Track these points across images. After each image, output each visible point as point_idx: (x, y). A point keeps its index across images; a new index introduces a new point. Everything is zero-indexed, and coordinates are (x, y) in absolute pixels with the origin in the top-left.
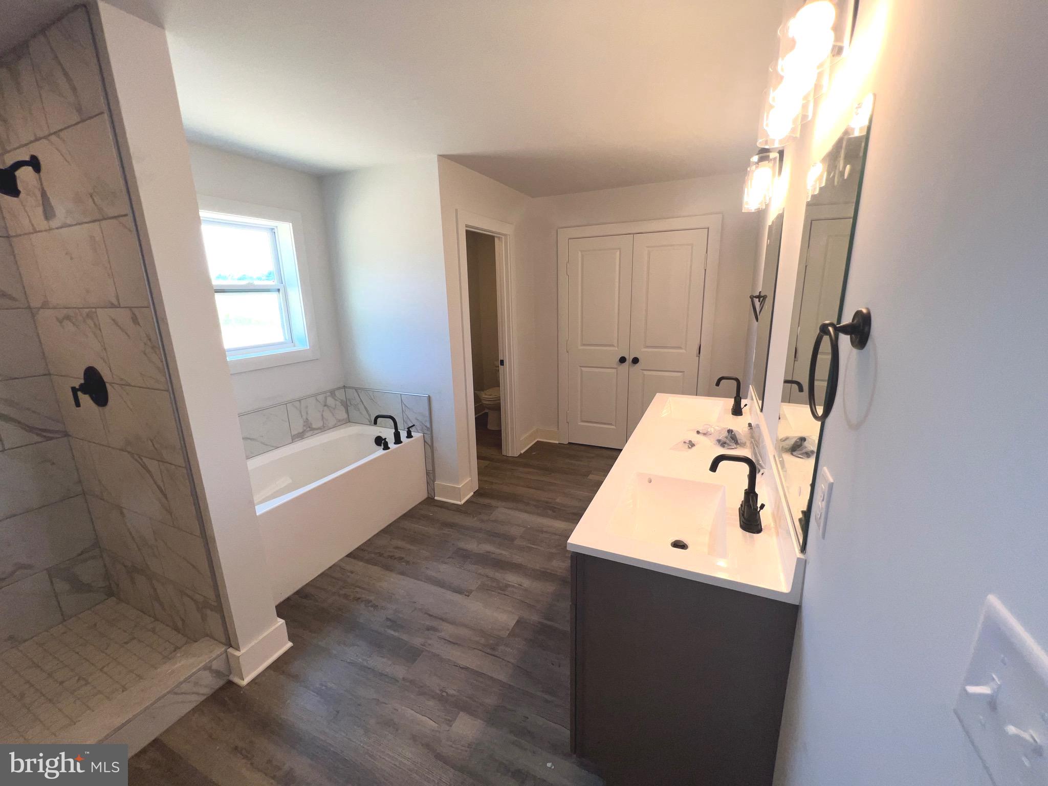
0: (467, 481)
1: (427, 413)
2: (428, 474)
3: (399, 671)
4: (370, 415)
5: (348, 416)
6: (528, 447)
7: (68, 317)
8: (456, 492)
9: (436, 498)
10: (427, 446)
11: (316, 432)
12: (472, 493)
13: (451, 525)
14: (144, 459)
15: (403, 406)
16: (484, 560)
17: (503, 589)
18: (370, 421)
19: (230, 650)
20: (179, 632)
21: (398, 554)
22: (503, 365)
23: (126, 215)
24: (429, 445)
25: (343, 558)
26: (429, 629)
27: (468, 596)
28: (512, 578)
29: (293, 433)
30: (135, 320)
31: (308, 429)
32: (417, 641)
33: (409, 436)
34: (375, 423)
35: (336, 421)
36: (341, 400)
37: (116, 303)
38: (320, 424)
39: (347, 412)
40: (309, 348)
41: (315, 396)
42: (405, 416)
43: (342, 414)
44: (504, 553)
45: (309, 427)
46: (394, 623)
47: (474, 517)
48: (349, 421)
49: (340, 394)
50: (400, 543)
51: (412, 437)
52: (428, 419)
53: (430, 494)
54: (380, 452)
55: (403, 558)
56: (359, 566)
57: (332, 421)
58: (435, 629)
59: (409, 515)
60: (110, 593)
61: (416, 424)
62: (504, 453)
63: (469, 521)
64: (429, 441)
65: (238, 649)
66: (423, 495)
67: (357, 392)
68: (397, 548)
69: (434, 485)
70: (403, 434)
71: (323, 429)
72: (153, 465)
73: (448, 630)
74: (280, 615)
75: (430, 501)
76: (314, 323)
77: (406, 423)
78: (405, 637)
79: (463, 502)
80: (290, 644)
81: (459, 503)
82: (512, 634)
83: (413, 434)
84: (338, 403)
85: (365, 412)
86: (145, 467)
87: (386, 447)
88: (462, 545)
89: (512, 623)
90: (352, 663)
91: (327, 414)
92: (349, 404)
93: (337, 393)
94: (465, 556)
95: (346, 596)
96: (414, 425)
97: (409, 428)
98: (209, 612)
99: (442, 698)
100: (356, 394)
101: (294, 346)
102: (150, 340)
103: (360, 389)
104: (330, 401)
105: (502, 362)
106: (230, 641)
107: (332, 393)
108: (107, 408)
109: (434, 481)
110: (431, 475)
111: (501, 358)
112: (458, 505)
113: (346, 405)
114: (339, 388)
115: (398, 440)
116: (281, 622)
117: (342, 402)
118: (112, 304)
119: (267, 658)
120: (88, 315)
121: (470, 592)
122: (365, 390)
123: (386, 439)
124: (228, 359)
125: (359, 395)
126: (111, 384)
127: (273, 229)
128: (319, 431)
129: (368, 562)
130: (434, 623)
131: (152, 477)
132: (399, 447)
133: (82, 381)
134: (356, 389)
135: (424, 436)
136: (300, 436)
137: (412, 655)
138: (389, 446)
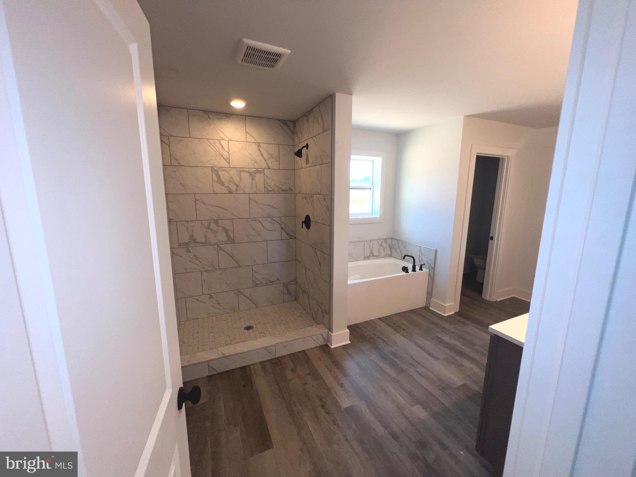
0: (452, 304)
1: (433, 260)
2: (428, 293)
3: (393, 374)
4: (402, 255)
5: (391, 253)
6: (504, 298)
7: (305, 197)
8: (444, 309)
9: (430, 308)
10: (430, 278)
11: (374, 257)
12: (453, 313)
13: (436, 324)
14: (317, 250)
15: (421, 253)
16: (451, 348)
17: (459, 366)
18: (401, 258)
19: (329, 332)
20: (314, 320)
21: (403, 327)
22: (492, 240)
23: (329, 163)
24: (432, 277)
25: (377, 319)
26: (411, 364)
27: (437, 360)
28: (467, 363)
29: (365, 256)
30: (325, 199)
31: (372, 255)
32: (404, 367)
33: (421, 269)
34: (404, 258)
35: (384, 254)
36: (389, 244)
37: (320, 193)
38: (377, 255)
39: (391, 251)
40: (378, 217)
41: (378, 240)
42: (420, 259)
43: (388, 252)
44: (466, 350)
45: (372, 254)
46: (394, 355)
47: (451, 325)
48: (391, 256)
49: (389, 241)
50: (405, 322)
51: (422, 270)
52: (433, 262)
53: (427, 305)
54: (404, 273)
55: (405, 329)
56: (383, 324)
57: (383, 255)
58: (414, 366)
59: (413, 312)
60: (296, 300)
61: (425, 264)
62: (483, 297)
63: (447, 326)
64: (432, 275)
65: (332, 333)
66: (423, 304)
67: (398, 241)
68: (403, 324)
69: (430, 300)
70: (417, 268)
71: (378, 257)
72: (319, 253)
73: (421, 369)
74: (348, 328)
75: (426, 308)
76: (384, 205)
77: (421, 262)
78: (398, 362)
79: (446, 315)
80: (349, 342)
81: (444, 315)
82: (458, 388)
83: (423, 269)
84: (387, 246)
85: (399, 253)
86: (316, 253)
87: (407, 272)
88: (439, 335)
89: (460, 383)
90: (372, 360)
91: (381, 251)
92: (392, 247)
93: (388, 240)
94: (441, 342)
95: (375, 335)
96: (424, 264)
97: (421, 265)
98: (325, 314)
99: (410, 394)
100: (397, 242)
101: (373, 215)
102: (328, 207)
103: (399, 240)
104: (384, 244)
105: (492, 238)
106: (330, 329)
107: (385, 240)
108: (309, 230)
109: (431, 298)
110: (429, 294)
111: (491, 235)
112: (443, 316)
113: (391, 247)
114: (389, 239)
115: (414, 270)
116: (348, 330)
117: (389, 245)
118: (319, 193)
119: (341, 342)
120: (311, 197)
121: (439, 359)
122: (402, 241)
123: (407, 267)
124: (350, 218)
125: (398, 243)
126: (312, 221)
127: (373, 161)
128: (376, 257)
129: (388, 325)
130: (414, 364)
131: (318, 257)
132: (414, 273)
133: (304, 220)
134: (397, 240)
135: (429, 271)
136: (368, 258)
137: (401, 371)
138: (409, 271)
